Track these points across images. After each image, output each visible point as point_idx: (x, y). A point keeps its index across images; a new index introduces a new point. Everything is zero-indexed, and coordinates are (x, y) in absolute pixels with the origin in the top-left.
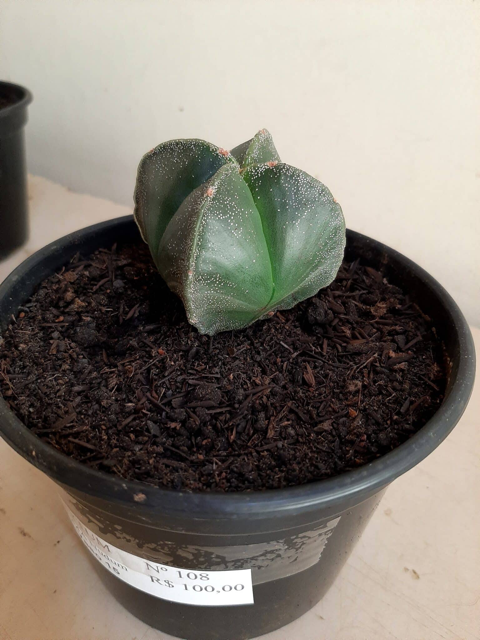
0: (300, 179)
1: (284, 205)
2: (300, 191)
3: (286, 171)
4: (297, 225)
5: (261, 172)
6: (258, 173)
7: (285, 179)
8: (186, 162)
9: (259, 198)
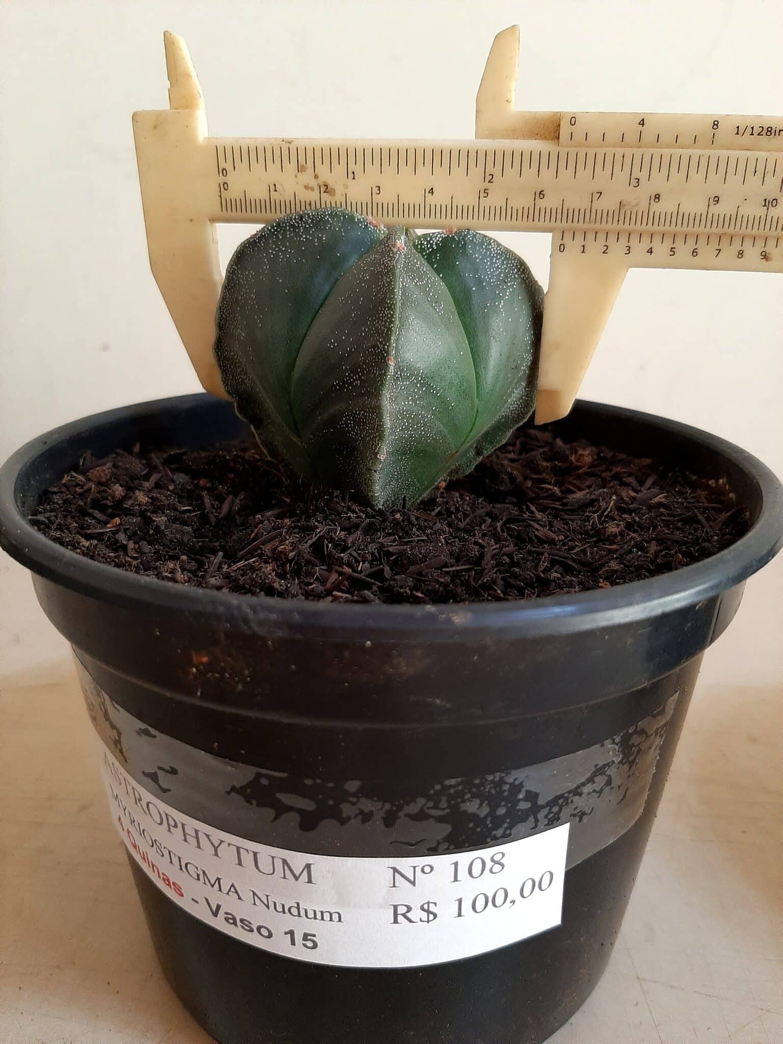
0: (492, 248)
1: (479, 282)
4: (502, 308)
5: (436, 243)
6: (432, 245)
7: (474, 249)
8: (322, 237)
9: (441, 276)
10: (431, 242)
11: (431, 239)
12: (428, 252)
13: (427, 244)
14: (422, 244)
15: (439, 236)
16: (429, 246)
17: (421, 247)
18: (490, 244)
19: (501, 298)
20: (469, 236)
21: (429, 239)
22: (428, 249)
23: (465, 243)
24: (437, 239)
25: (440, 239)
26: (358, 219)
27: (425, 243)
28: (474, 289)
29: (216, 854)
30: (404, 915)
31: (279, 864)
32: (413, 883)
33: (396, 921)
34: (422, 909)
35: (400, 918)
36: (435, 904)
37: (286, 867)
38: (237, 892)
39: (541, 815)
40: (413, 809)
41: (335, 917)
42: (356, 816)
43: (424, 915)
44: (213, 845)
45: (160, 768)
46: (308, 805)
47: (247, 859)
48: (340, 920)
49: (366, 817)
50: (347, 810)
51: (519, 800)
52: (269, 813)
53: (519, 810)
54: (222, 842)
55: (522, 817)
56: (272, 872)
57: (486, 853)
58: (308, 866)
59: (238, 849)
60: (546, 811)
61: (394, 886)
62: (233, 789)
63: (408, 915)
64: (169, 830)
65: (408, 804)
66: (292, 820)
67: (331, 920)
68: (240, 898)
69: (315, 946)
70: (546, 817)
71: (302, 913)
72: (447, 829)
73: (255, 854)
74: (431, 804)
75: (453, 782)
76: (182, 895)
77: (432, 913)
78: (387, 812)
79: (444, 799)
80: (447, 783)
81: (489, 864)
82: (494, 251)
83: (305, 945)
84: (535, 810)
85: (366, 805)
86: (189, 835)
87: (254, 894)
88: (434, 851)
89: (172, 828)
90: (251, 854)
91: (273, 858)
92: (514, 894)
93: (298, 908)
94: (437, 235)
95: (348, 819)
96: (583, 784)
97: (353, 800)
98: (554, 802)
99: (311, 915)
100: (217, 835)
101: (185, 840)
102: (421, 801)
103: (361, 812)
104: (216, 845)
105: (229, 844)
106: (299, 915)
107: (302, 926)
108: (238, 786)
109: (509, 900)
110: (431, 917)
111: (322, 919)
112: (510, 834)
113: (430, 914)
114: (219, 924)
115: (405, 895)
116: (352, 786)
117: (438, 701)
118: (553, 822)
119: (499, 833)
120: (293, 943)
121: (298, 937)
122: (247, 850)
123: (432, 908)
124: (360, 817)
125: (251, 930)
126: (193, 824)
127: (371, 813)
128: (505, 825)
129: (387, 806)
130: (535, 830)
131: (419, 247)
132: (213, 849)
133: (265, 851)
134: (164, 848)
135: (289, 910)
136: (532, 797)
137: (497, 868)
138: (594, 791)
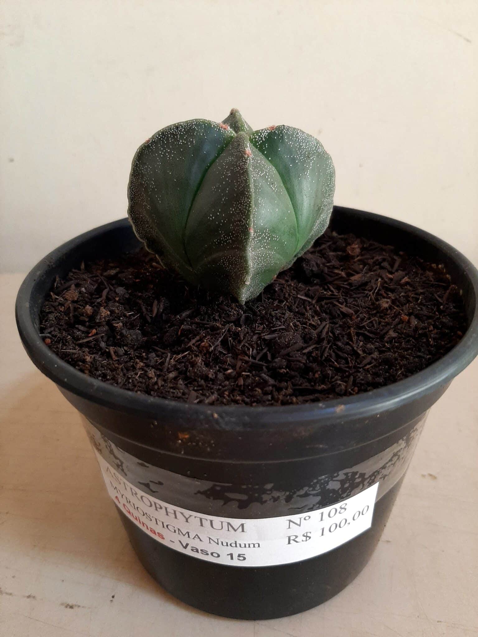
0: (299, 136)
1: (293, 160)
2: (301, 146)
3: (287, 130)
4: (309, 175)
5: (264, 136)
6: (262, 138)
7: (288, 138)
8: (193, 141)
9: (270, 159)
10: (261, 136)
11: (261, 134)
12: (260, 143)
13: (259, 138)
14: (255, 138)
15: (266, 132)
16: (260, 139)
17: (255, 140)
18: (298, 133)
19: (308, 169)
20: (285, 130)
21: (259, 134)
22: (260, 141)
23: (283, 136)
24: (265, 134)
25: (267, 134)
26: (213, 125)
27: (258, 137)
28: (291, 165)
29: (187, 521)
30: (294, 540)
31: (225, 525)
32: (300, 525)
33: (289, 543)
34: (304, 536)
35: (292, 542)
36: (310, 533)
37: (229, 526)
38: (199, 538)
39: (366, 483)
40: (302, 492)
41: (257, 545)
42: (270, 500)
43: (304, 538)
44: (185, 517)
45: (151, 481)
46: (244, 497)
47: (207, 524)
48: (259, 546)
49: (276, 499)
50: (265, 497)
51: (356, 478)
52: (221, 502)
53: (356, 483)
54: (191, 516)
55: (357, 485)
56: (221, 528)
57: (337, 506)
58: (242, 525)
59: (201, 520)
60: (369, 480)
61: (289, 528)
62: (199, 492)
63: (296, 539)
64: (156, 510)
65: (298, 490)
66: (234, 506)
67: (254, 547)
68: (201, 540)
69: (245, 559)
70: (368, 482)
71: (238, 545)
72: (319, 498)
73: (211, 522)
74: (311, 489)
75: (323, 477)
76: (163, 538)
77: (308, 537)
78: (287, 496)
79: (318, 485)
80: (320, 478)
81: (339, 510)
82: (301, 137)
83: (239, 559)
84: (364, 480)
85: (276, 494)
86: (169, 512)
87: (210, 538)
88: (311, 509)
89: (158, 509)
90: (209, 522)
91: (222, 522)
92: (350, 520)
93: (236, 543)
94: (264, 131)
95: (266, 501)
96: (387, 463)
97: (269, 492)
98: (373, 475)
99: (243, 546)
100: (187, 513)
101: (167, 514)
102: (306, 488)
103: (273, 497)
104: (187, 517)
105: (195, 517)
106: (236, 546)
107: (236, 552)
108: (202, 490)
109: (348, 522)
110: (308, 538)
111: (249, 547)
112: (350, 494)
113: (307, 537)
114: (188, 552)
115: (295, 530)
116: (269, 486)
117: (321, 446)
118: (371, 484)
119: (345, 495)
120: (232, 558)
121: (235, 556)
122: (207, 520)
123: (309, 535)
124: (272, 500)
125: (207, 554)
126: (171, 508)
127: (279, 497)
128: (348, 491)
129: (288, 493)
130: (363, 489)
131: (254, 140)
132: (185, 519)
133: (217, 520)
134: (152, 517)
135: (231, 545)
136: (362, 475)
137: (343, 510)
138: (392, 464)
